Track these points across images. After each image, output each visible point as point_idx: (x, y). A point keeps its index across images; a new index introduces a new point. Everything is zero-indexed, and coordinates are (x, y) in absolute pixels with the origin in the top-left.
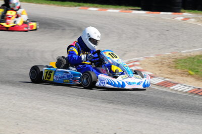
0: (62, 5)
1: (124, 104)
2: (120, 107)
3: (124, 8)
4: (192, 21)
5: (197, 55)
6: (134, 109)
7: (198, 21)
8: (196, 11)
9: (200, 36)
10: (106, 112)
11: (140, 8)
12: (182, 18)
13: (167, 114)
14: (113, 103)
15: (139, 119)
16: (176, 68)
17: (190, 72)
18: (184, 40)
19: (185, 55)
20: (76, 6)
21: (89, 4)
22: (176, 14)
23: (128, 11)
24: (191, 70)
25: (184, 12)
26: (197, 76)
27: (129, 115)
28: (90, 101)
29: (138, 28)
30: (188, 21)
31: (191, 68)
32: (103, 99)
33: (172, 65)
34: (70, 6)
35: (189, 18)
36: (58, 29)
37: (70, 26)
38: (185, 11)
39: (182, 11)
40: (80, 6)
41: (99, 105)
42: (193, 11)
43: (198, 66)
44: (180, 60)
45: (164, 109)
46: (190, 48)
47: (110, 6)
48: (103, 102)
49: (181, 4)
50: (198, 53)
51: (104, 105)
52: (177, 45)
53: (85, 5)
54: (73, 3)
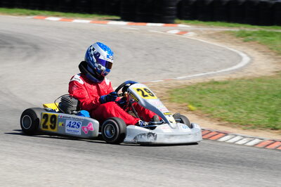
0: (8, 13)
1: (99, 153)
2: (93, 157)
3: (96, 17)
4: (191, 35)
5: (199, 84)
6: (113, 160)
7: (198, 36)
8: (196, 21)
9: (203, 56)
10: (75, 164)
11: (118, 18)
12: (176, 31)
13: (160, 166)
14: (84, 152)
15: (121, 174)
16: (170, 100)
17: (191, 107)
18: (181, 62)
19: (182, 82)
20: (28, 15)
21: (47, 12)
22: (169, 26)
23: (102, 22)
24: (192, 103)
25: (180, 23)
26: (200, 112)
27: (107, 168)
28: (51, 149)
29: (117, 46)
30: (185, 36)
31: (191, 101)
32: (69, 147)
33: (165, 98)
34: (20, 15)
35: (186, 32)
36: (4, 47)
37: (20, 42)
38: (180, 21)
39: (177, 21)
40: (34, 14)
41: (64, 154)
42: (191, 22)
43: (201, 98)
44: (176, 90)
45: (156, 159)
46: (189, 73)
47: (76, 15)
48: (70, 150)
49: (175, 12)
50: (201, 80)
51: (70, 155)
52: (171, 69)
53: (41, 12)
54: (25, 10)
